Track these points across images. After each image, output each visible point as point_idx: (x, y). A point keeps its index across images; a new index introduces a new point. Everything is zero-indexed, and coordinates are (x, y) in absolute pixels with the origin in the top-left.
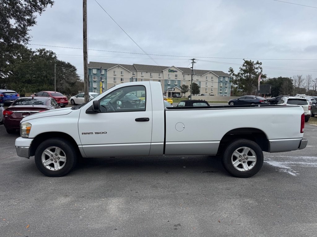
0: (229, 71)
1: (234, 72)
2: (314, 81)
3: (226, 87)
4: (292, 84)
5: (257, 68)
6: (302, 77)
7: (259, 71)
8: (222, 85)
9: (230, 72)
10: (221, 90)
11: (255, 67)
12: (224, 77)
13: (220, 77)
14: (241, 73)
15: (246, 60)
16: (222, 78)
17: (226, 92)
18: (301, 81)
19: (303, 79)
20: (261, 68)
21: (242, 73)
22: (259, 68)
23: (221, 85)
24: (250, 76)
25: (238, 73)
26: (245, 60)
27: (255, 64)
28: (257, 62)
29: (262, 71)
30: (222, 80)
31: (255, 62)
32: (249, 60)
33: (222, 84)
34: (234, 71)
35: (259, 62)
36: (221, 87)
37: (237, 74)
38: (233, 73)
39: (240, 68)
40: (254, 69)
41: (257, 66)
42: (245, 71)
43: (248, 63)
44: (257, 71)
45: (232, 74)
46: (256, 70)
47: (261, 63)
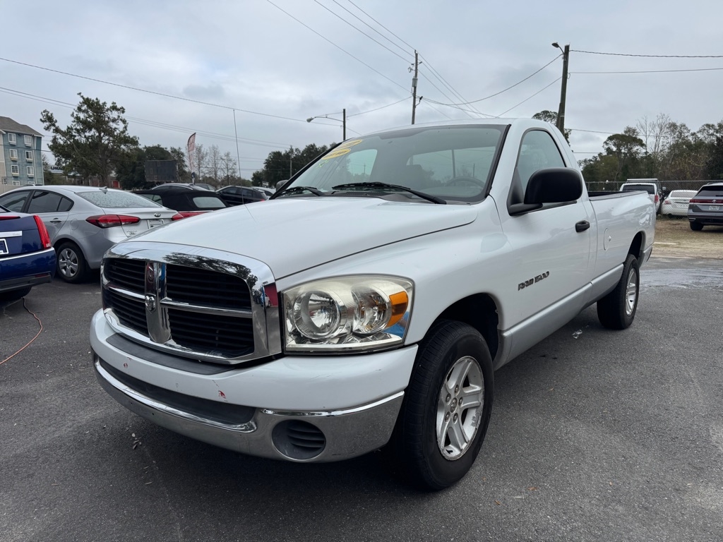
0: (41, 120)
1: (57, 124)
2: (223, 159)
3: (30, 163)
4: (184, 161)
5: (114, 121)
6: (203, 149)
7: (121, 126)
8: (15, 157)
9: (45, 121)
10: (15, 169)
11: (109, 118)
12: (19, 135)
13: (7, 132)
14: (76, 129)
15: (85, 97)
16: (14, 137)
17: (30, 175)
18: (202, 158)
19: (205, 153)
20: (124, 122)
21: (78, 128)
22: (120, 121)
23: (12, 156)
24: (100, 138)
25: (68, 128)
26: (82, 97)
27: (108, 110)
28: (112, 105)
29: (125, 127)
30: (14, 142)
31: (109, 105)
32: (93, 98)
33: (15, 152)
34: (56, 121)
35: (119, 107)
36: (14, 161)
37: (64, 129)
38: (54, 125)
39: (72, 115)
40: (108, 122)
41: (114, 114)
42: (87, 125)
43: (92, 104)
44: (115, 128)
45: (53, 128)
46: (113, 125)
47: (122, 108)
